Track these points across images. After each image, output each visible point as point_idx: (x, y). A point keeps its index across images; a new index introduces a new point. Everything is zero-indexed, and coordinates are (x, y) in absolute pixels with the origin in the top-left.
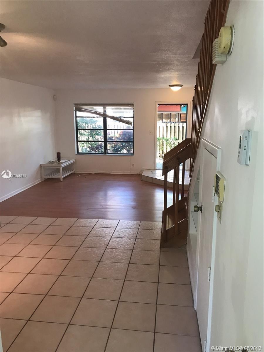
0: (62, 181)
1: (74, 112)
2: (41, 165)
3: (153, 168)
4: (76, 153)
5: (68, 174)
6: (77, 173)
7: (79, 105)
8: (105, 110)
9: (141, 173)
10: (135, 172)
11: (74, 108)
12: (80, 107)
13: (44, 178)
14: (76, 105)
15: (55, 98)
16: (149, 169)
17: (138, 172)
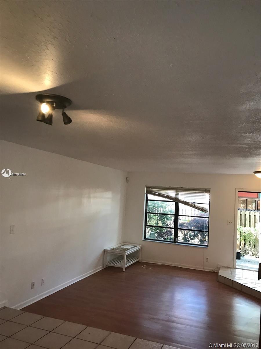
0: (125, 271)
1: (145, 194)
2: (104, 250)
3: (232, 267)
4: (143, 239)
5: (132, 263)
6: (142, 261)
7: (150, 188)
8: (177, 195)
9: (217, 271)
10: (210, 268)
11: (146, 191)
12: (152, 190)
13: (106, 266)
14: (148, 187)
15: (127, 180)
16: (227, 267)
17: (214, 269)
